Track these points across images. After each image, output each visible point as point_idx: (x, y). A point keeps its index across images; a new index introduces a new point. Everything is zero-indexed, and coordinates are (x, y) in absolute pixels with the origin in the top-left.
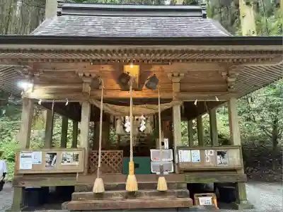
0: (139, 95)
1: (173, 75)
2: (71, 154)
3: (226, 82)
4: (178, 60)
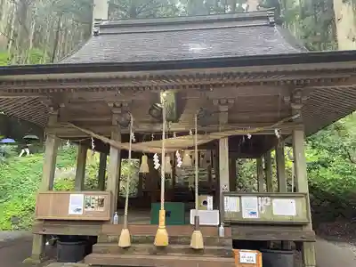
0: (174, 127)
1: (219, 102)
2: (96, 198)
3: (291, 110)
4: (220, 85)
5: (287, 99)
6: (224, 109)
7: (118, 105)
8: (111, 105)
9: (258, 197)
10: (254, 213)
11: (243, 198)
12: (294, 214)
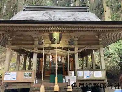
1: (74, 37)
2: (29, 73)
3: (98, 40)
4: (77, 31)
5: (97, 37)
6: (77, 39)
7: (37, 37)
8: (34, 37)
9: (89, 71)
10: (88, 77)
11: (84, 71)
12: (101, 76)
